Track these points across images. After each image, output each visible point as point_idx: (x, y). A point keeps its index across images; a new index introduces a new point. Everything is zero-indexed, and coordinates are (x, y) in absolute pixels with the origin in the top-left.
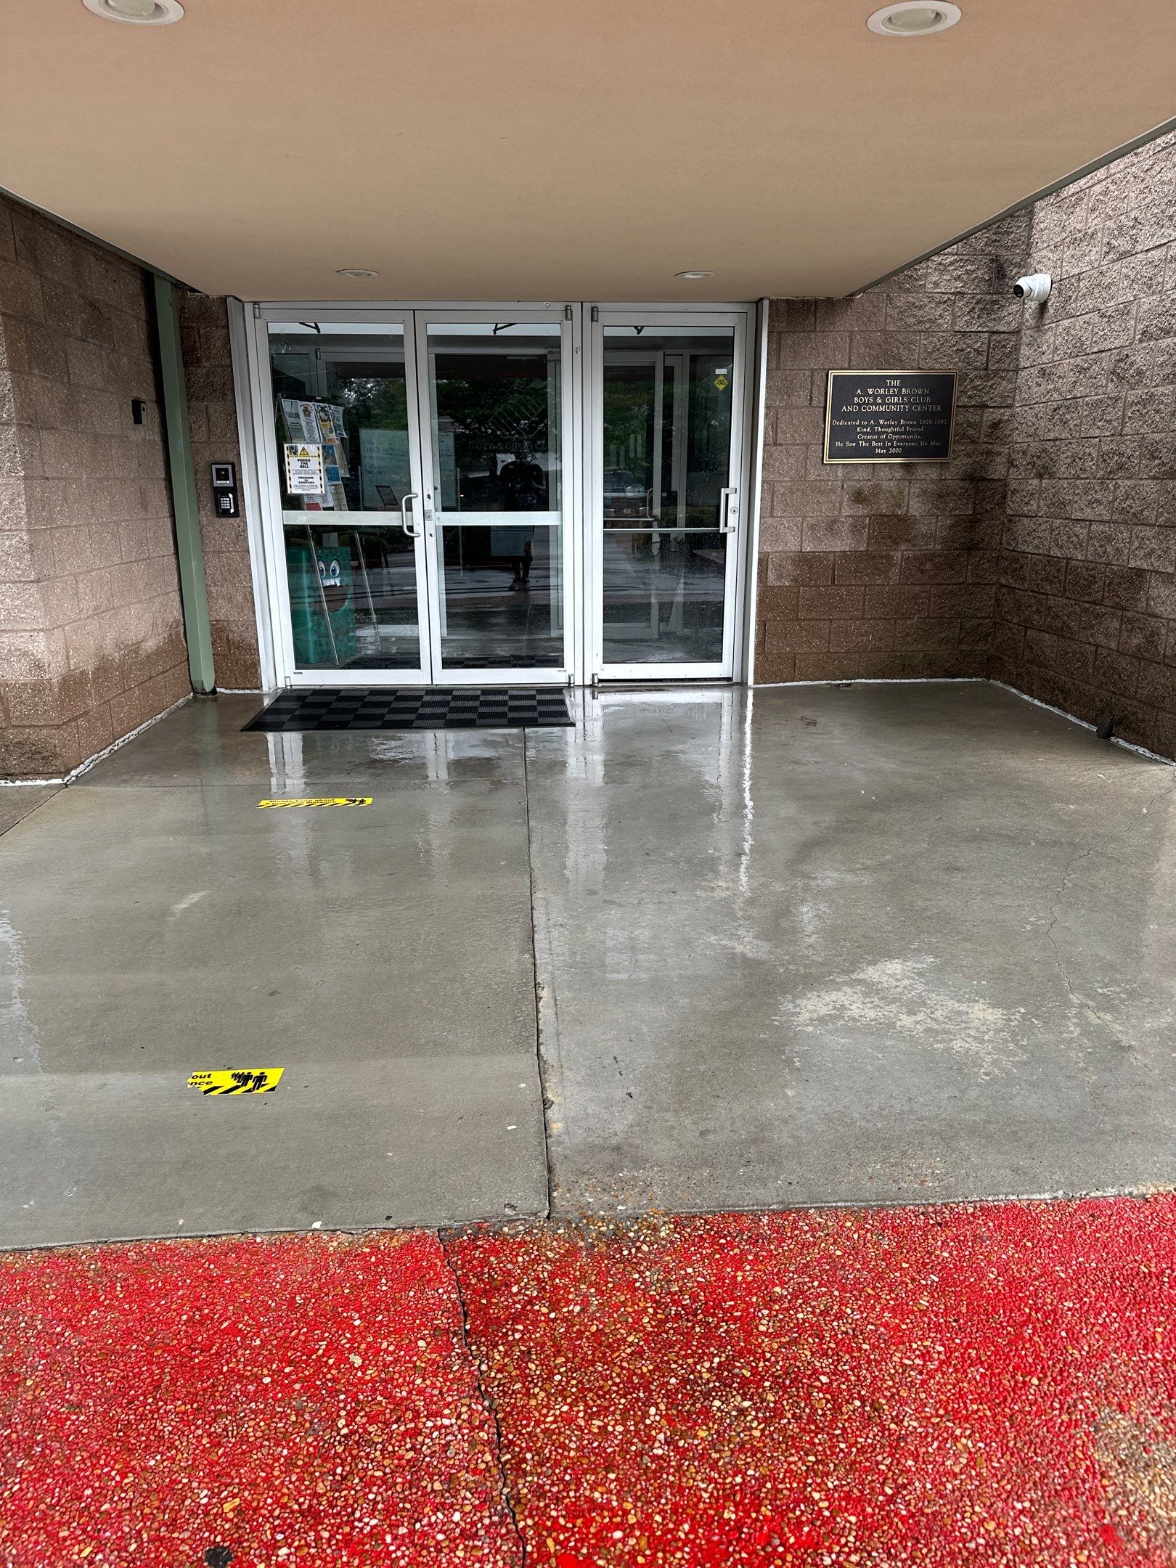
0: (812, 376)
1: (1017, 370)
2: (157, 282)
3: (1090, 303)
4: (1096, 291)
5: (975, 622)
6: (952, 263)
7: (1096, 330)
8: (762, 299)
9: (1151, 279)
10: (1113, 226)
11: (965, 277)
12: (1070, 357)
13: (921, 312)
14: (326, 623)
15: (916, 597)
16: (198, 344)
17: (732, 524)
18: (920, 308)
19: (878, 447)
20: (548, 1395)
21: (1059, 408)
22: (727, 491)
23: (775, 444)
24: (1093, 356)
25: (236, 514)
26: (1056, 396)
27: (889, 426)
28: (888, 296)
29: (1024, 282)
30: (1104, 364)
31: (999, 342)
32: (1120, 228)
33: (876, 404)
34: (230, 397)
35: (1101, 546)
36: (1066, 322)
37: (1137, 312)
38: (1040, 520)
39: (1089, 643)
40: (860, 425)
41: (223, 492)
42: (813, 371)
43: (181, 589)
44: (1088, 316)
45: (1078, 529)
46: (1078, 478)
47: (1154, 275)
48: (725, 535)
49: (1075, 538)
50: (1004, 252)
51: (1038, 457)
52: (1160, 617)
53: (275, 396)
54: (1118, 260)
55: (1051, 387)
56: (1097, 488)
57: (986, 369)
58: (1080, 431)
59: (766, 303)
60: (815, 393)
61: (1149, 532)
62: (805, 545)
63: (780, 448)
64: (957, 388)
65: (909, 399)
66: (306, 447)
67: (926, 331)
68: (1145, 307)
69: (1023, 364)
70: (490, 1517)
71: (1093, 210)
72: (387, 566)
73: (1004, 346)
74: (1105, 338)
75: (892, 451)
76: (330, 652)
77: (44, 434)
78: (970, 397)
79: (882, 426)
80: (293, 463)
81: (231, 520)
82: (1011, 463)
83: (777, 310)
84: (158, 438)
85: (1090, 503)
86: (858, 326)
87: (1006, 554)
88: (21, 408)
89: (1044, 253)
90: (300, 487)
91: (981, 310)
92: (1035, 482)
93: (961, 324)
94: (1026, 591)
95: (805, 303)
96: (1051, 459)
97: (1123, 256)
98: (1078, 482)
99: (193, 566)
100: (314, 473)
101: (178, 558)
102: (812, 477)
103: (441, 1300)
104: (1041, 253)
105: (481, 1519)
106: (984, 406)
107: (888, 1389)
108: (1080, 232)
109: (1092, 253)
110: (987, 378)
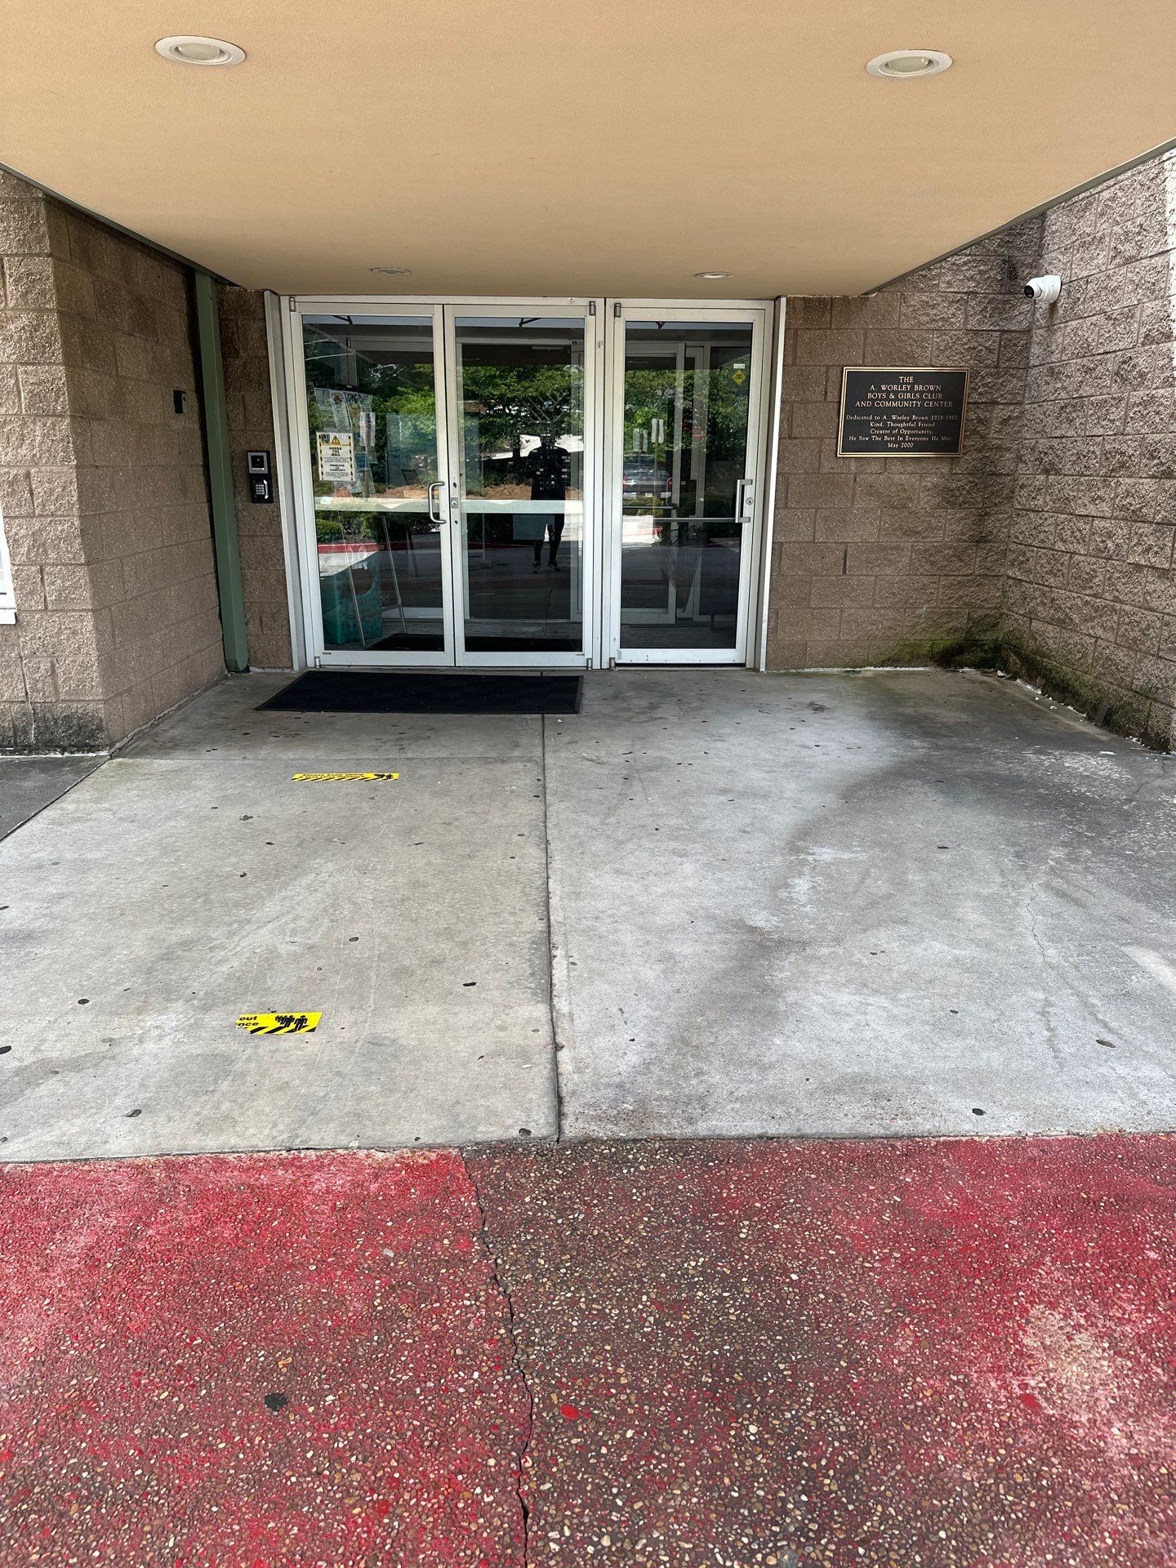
0: (827, 372)
1: (1027, 368)
2: (198, 278)
3: (1097, 305)
4: (1103, 293)
5: (980, 612)
6: (965, 264)
7: (1102, 332)
8: (779, 297)
9: (1154, 284)
10: (1120, 231)
11: (978, 277)
12: (1077, 357)
13: (935, 311)
14: (354, 606)
15: (924, 587)
16: (236, 336)
17: (748, 514)
18: (933, 307)
19: (890, 442)
20: (554, 1285)
21: (1066, 407)
22: (743, 482)
23: (790, 438)
24: (1099, 357)
25: (270, 500)
26: (1063, 395)
27: (902, 421)
28: (902, 295)
29: (1034, 283)
30: (1109, 365)
31: (1010, 341)
32: (1126, 233)
33: (889, 400)
34: (265, 388)
35: (1103, 542)
36: (1074, 323)
37: (1141, 316)
38: (1046, 515)
39: (1089, 635)
40: (873, 420)
41: (259, 478)
42: (828, 367)
43: (216, 572)
44: (1095, 318)
45: (1081, 525)
46: (1083, 475)
47: (1157, 280)
48: (740, 525)
49: (1078, 533)
50: (1016, 253)
51: (1046, 454)
52: (1155, 611)
53: (308, 387)
54: (1124, 264)
55: (1059, 385)
56: (1100, 485)
57: (997, 367)
58: (1086, 429)
59: (783, 300)
60: (830, 389)
61: (1146, 529)
62: (818, 536)
63: (795, 441)
64: (968, 385)
65: (921, 396)
66: (337, 435)
67: (939, 330)
68: (1149, 311)
69: (1033, 362)
70: (504, 1376)
71: (1102, 214)
72: (412, 548)
73: (1015, 345)
74: (1110, 339)
75: (904, 445)
76: (357, 633)
77: (94, 424)
78: (980, 394)
79: (894, 421)
80: (324, 450)
81: (265, 506)
82: (1020, 459)
83: (794, 308)
84: (197, 426)
85: (1093, 500)
86: (873, 324)
87: (1013, 547)
88: (74, 401)
89: (1053, 255)
90: (331, 475)
91: (994, 309)
92: (1042, 477)
93: (973, 323)
94: (1032, 583)
95: (821, 301)
96: (1057, 456)
97: (1129, 260)
98: (1082, 479)
99: (229, 550)
100: (345, 461)
101: (214, 542)
102: (825, 470)
103: (463, 1207)
104: (1052, 255)
105: (496, 1378)
106: (995, 403)
107: (850, 1285)
108: (1089, 235)
109: (1100, 257)
110: (998, 375)
